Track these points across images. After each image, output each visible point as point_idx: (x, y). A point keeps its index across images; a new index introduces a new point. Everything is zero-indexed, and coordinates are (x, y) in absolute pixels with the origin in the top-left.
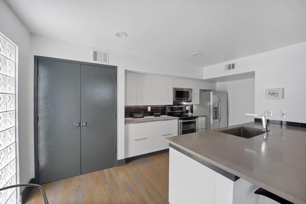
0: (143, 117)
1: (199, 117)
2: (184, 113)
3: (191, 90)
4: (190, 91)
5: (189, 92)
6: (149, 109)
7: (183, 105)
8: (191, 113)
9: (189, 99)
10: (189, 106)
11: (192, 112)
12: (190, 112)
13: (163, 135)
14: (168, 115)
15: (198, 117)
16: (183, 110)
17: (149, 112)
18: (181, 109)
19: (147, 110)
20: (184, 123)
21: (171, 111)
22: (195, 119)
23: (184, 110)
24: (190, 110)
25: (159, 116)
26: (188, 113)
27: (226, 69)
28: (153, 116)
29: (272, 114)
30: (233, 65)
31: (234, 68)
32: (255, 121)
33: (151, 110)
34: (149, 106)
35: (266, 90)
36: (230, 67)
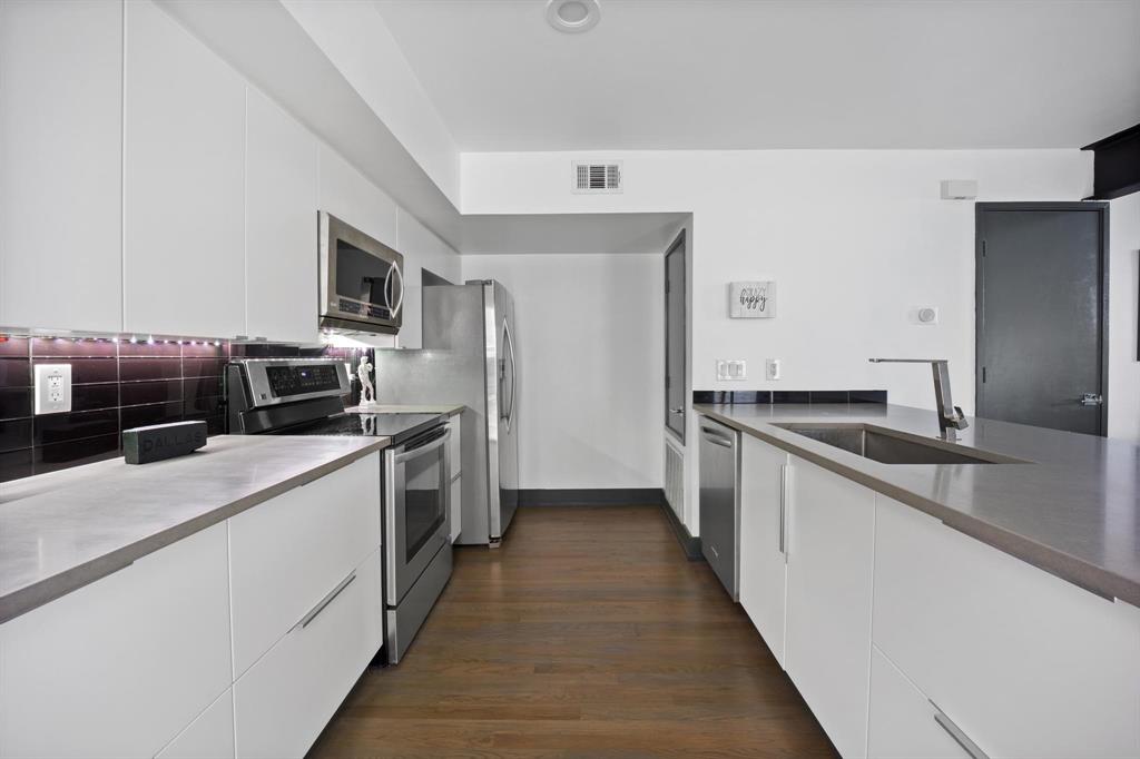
3: (398, 257)
4: (395, 266)
5: (390, 265)
6: (52, 390)
8: (373, 401)
16: (334, 386)
18: (330, 376)
21: (275, 393)
23: (344, 390)
24: (366, 383)
25: (187, 446)
27: (581, 184)
28: (122, 459)
29: (744, 369)
30: (613, 170)
31: (614, 184)
32: (695, 402)
33: (77, 393)
34: (54, 357)
35: (730, 288)
36: (598, 178)
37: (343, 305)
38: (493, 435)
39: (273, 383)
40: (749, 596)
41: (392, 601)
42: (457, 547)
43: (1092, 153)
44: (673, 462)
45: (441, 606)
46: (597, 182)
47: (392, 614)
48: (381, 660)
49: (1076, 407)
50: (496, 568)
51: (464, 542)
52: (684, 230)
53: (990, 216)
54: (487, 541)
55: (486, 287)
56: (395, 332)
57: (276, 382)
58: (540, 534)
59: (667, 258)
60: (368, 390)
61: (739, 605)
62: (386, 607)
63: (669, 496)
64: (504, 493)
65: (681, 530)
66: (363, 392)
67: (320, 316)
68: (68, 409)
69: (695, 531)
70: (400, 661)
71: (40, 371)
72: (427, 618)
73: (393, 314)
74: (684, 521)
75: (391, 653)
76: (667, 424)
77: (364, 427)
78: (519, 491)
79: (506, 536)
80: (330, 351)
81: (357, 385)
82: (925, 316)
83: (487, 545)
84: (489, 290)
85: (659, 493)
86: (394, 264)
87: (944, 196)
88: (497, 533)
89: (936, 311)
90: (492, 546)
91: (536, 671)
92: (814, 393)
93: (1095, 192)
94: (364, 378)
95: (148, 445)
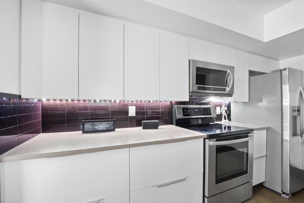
0: (113, 130)
1: (254, 132)
2: (212, 119)
3: (232, 68)
4: (229, 71)
5: (227, 72)
6: (132, 111)
7: (210, 105)
8: (227, 120)
9: (228, 89)
10: (223, 106)
11: (229, 117)
12: (225, 119)
13: (159, 187)
14: (177, 125)
15: (253, 130)
16: (211, 114)
17: (132, 117)
18: (207, 111)
19: (127, 113)
20: (220, 150)
21: (184, 115)
22: (247, 136)
23: (213, 115)
24: (224, 114)
25: (155, 127)
26: (221, 120)
28: (141, 128)
33: (137, 113)
34: (132, 105)
37: (199, 88)
39: (184, 112)
41: (206, 195)
54: (281, 192)
55: (283, 71)
56: (231, 96)
57: (185, 112)
60: (225, 116)
62: (204, 196)
67: (189, 92)
68: (135, 115)
71: (130, 108)
80: (211, 103)
83: (280, 194)
84: (285, 72)
88: (287, 191)
90: (283, 195)
94: (223, 112)
95: (145, 125)
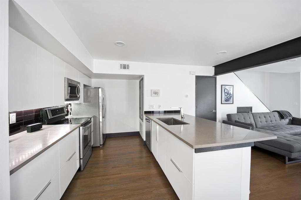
2: (64, 116)
3: (79, 83)
6: (13, 118)
8: (71, 115)
18: (63, 110)
21: (52, 116)
27: (121, 68)
29: (154, 106)
30: (128, 65)
31: (128, 68)
32: (145, 113)
35: (151, 90)
36: (125, 67)
38: (101, 120)
40: (153, 150)
41: (81, 157)
42: (93, 147)
43: (214, 67)
44: (141, 125)
45: (90, 159)
46: (125, 68)
47: (81, 160)
48: (79, 170)
49: (212, 112)
50: (102, 151)
51: (94, 146)
52: (143, 78)
53: (198, 78)
55: (99, 89)
56: (78, 100)
57: (53, 113)
58: (111, 143)
59: (140, 82)
61: (151, 152)
63: (140, 133)
64: (103, 135)
65: (142, 139)
66: (69, 113)
67: (65, 99)
68: (15, 122)
69: (145, 140)
70: (83, 170)
71: (11, 115)
72: (88, 162)
73: (78, 96)
74: (143, 138)
75: (81, 168)
76: (140, 117)
77: (69, 121)
78: (106, 134)
79: (104, 144)
81: (68, 111)
82: (187, 96)
83: (99, 146)
84: (100, 90)
85: (138, 132)
86: (79, 85)
87: (190, 74)
88: (102, 143)
89: (189, 96)
90: (101, 146)
91: (112, 168)
92: (167, 111)
93: (215, 74)
94: (69, 110)
95: (32, 129)
